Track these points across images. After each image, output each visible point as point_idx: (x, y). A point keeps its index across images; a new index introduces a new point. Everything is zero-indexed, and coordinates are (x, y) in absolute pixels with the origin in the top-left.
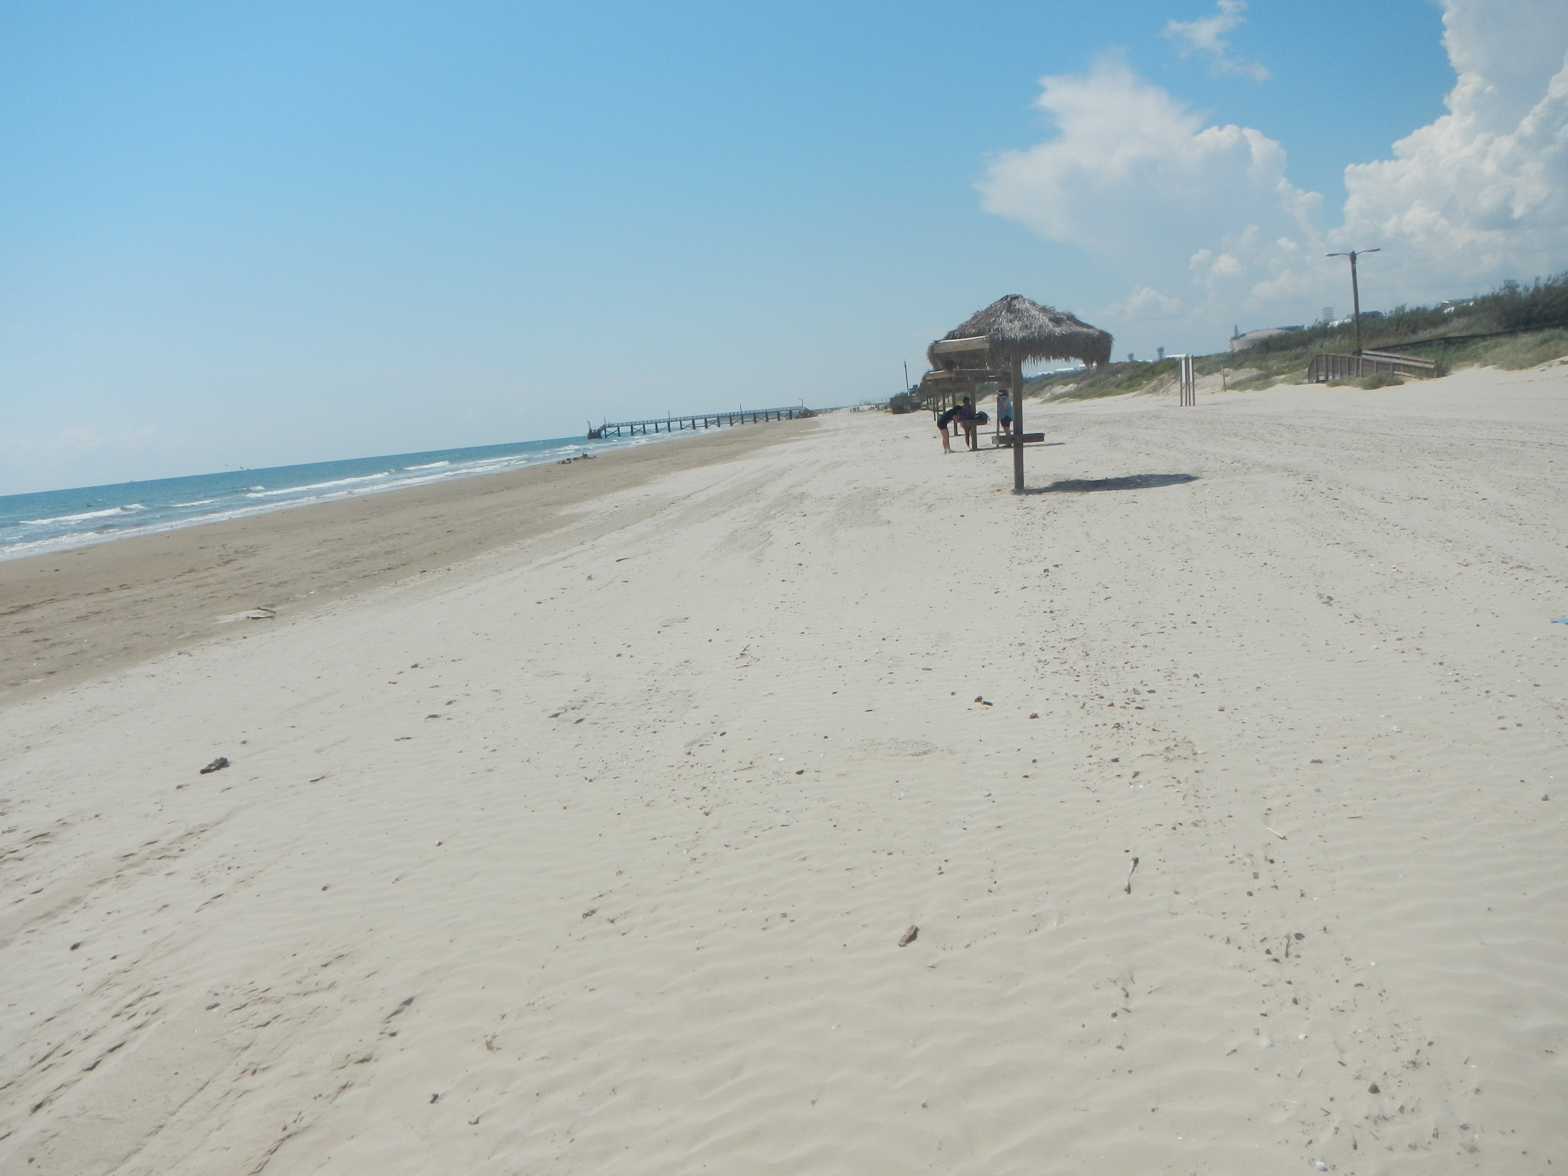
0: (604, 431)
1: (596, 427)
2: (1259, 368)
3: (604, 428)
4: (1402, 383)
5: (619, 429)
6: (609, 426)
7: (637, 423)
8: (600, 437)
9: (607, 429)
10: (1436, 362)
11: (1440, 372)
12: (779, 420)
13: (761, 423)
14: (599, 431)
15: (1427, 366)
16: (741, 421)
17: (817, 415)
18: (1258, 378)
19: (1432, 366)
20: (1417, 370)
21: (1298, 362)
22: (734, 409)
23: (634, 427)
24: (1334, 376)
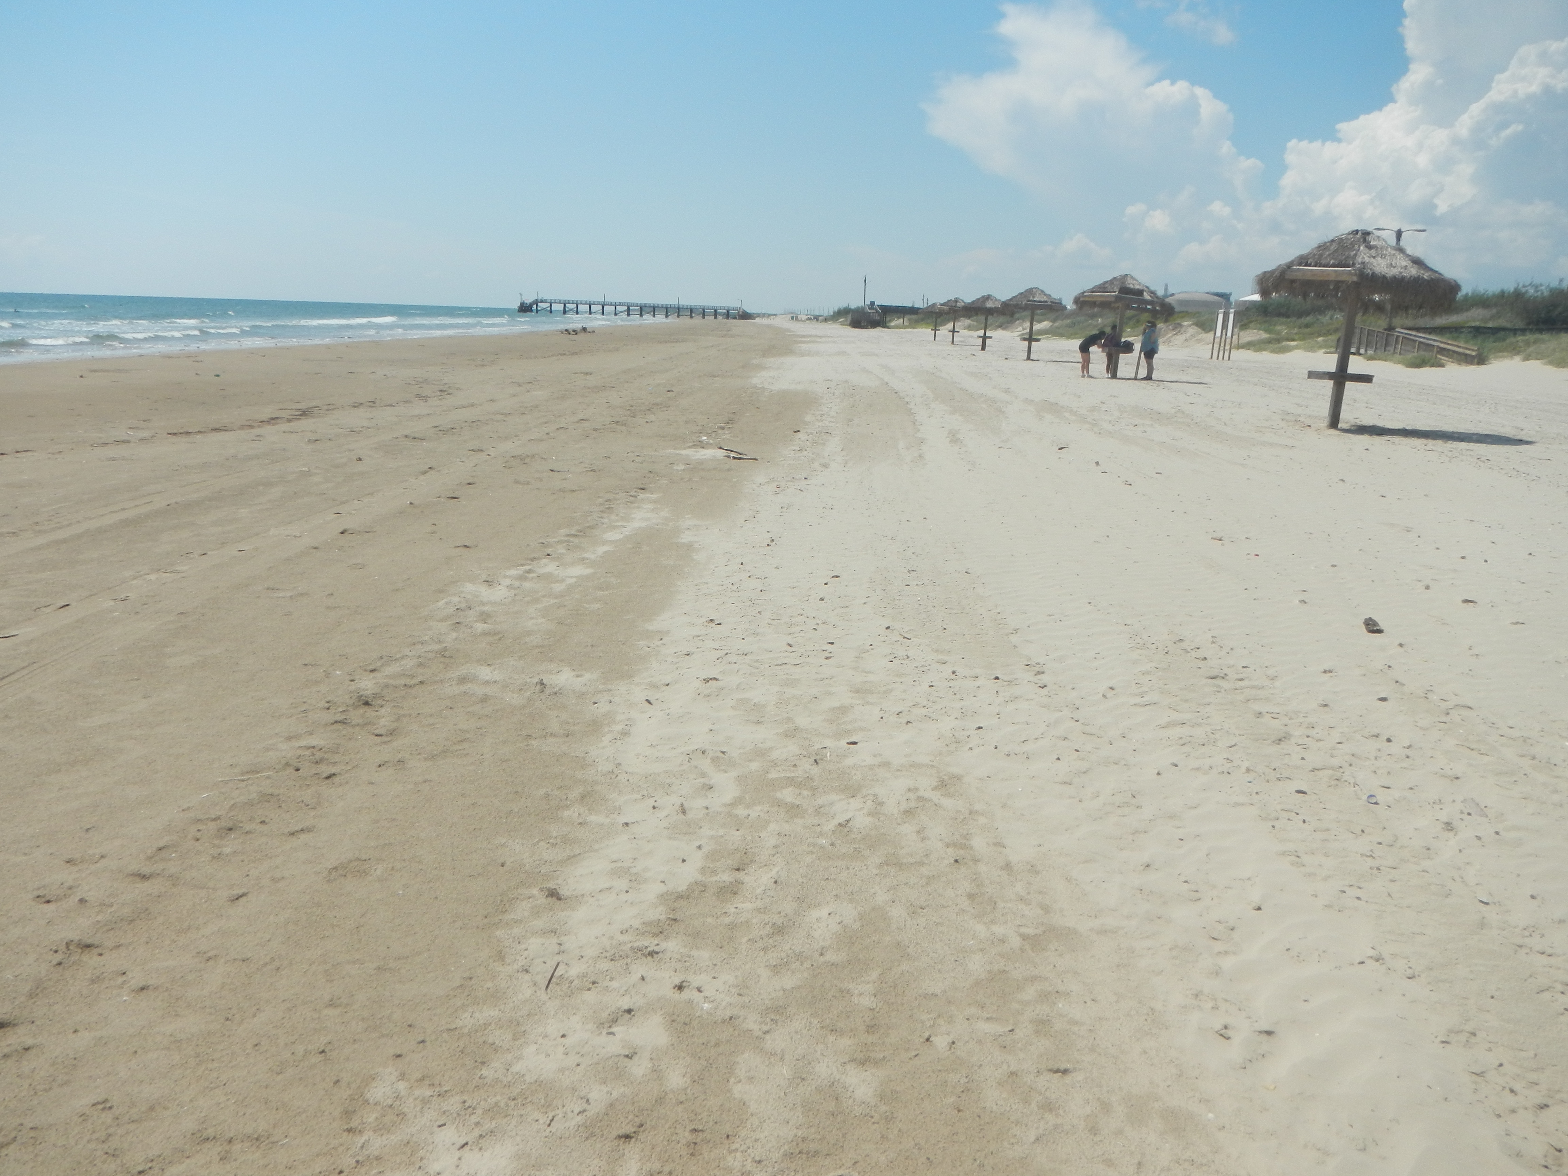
0: (535, 306)
1: (528, 300)
2: (1267, 331)
3: (536, 302)
4: (1442, 366)
5: (551, 305)
6: (542, 302)
7: (571, 302)
8: (531, 311)
9: (539, 304)
10: (1479, 349)
11: (1481, 360)
12: (716, 318)
13: (697, 320)
14: (531, 305)
15: (1468, 352)
16: (676, 314)
17: (754, 319)
18: (1269, 341)
19: (1474, 353)
20: (1455, 355)
21: (1308, 330)
22: (671, 301)
23: (567, 305)
24: (1366, 351)
